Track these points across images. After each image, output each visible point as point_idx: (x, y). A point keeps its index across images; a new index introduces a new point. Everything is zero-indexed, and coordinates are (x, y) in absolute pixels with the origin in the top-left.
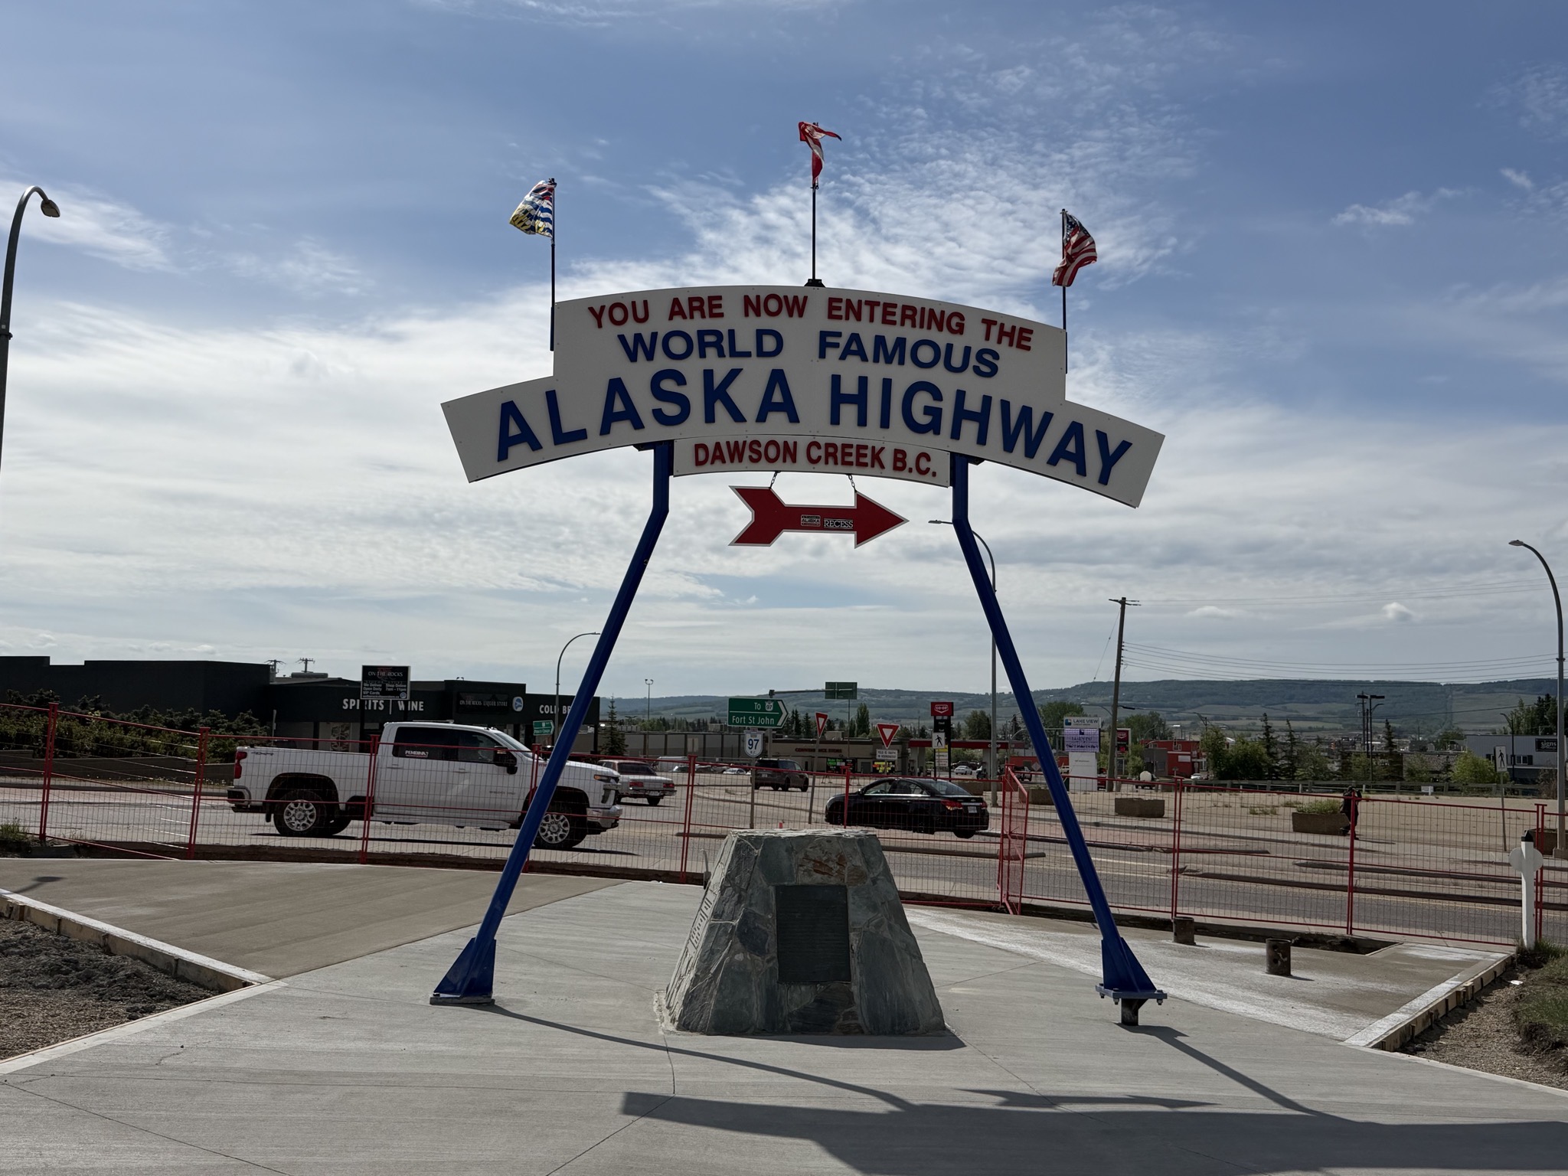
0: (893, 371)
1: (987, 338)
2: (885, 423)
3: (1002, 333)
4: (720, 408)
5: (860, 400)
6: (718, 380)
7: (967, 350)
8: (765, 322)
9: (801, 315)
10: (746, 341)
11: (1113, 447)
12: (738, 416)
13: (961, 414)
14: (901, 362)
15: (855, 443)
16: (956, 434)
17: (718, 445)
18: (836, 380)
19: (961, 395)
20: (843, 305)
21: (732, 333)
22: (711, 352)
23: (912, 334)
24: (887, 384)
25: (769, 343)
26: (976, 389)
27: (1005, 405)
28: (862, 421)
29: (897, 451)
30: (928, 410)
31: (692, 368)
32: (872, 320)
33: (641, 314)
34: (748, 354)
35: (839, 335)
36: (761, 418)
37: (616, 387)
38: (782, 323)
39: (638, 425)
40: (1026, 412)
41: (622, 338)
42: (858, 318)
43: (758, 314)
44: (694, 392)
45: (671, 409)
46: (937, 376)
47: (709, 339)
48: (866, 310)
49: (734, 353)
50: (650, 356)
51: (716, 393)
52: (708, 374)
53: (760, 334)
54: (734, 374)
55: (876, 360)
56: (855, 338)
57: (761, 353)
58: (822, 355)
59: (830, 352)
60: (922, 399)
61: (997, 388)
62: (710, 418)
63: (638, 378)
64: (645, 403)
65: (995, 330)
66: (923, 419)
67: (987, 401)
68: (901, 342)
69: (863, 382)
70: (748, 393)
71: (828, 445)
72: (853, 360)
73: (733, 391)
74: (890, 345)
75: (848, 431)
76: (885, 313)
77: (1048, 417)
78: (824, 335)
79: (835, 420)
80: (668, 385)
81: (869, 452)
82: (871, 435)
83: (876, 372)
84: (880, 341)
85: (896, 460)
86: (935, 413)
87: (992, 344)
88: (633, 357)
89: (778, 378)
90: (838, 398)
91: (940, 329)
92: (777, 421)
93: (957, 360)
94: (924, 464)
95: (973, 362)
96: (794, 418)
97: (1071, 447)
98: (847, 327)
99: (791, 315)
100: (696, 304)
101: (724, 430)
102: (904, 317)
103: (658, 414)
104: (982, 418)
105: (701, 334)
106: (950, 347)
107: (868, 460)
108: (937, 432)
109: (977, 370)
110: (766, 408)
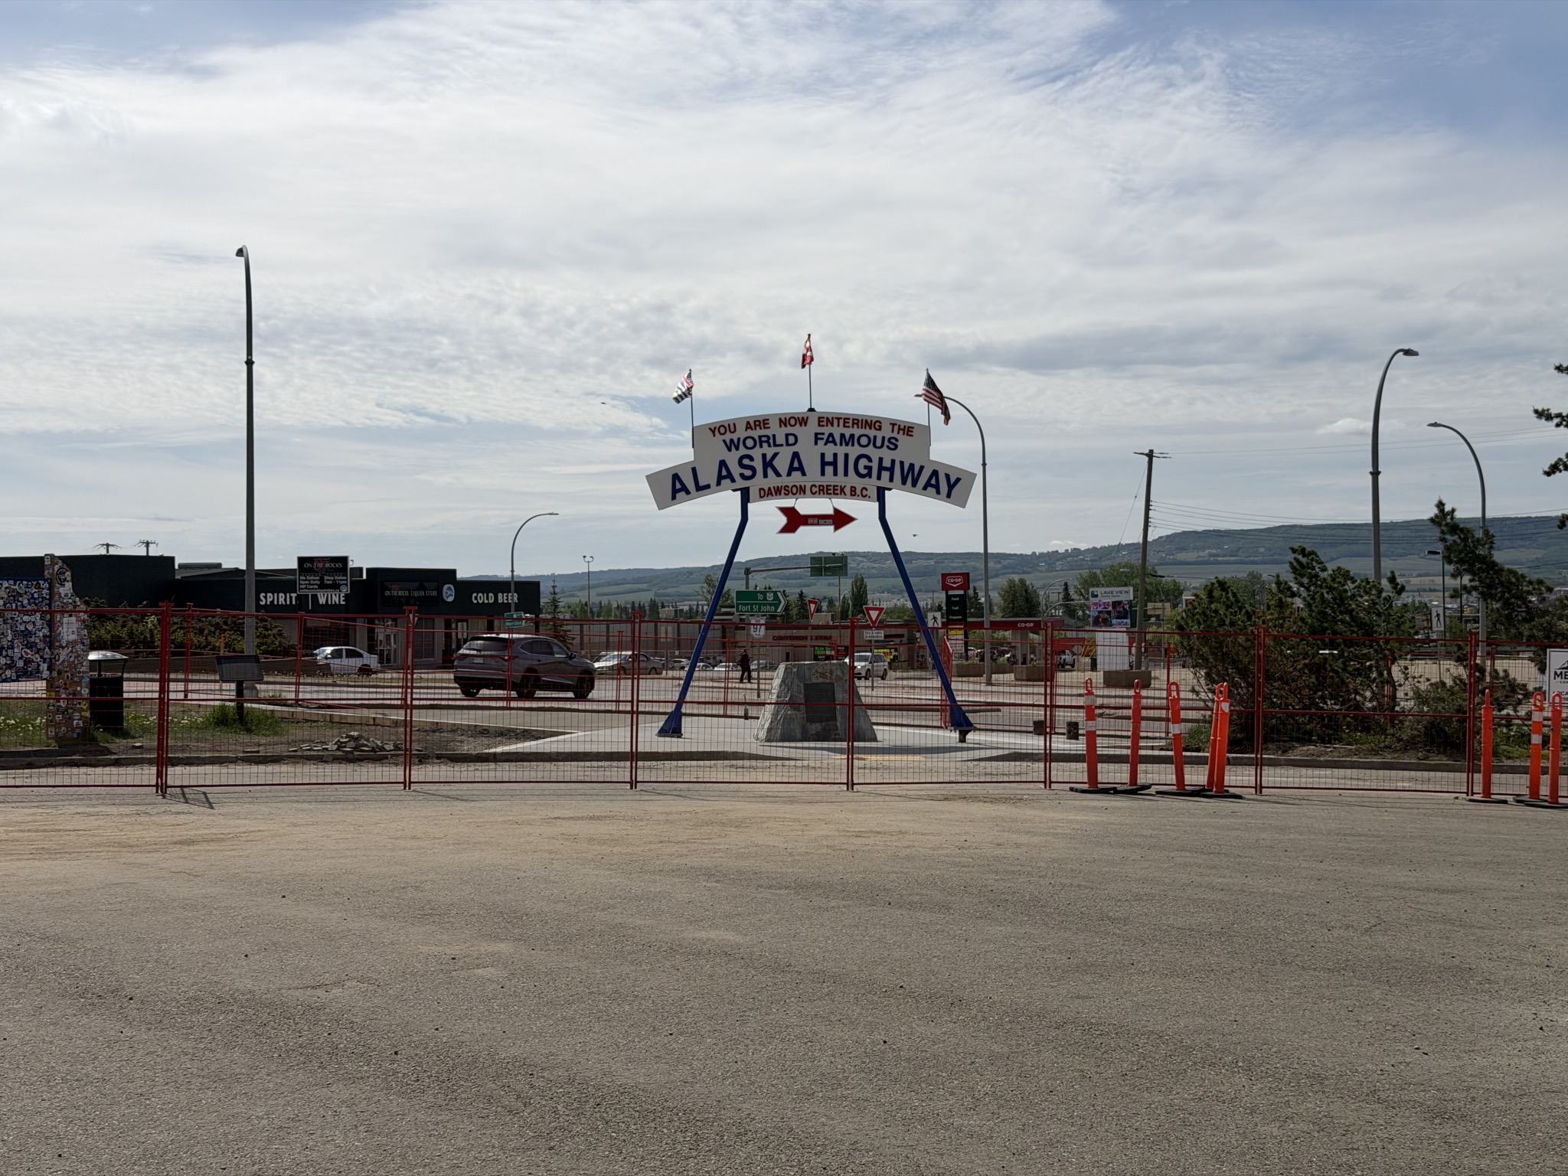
0: (849, 449)
1: (893, 431)
2: (846, 474)
3: (899, 429)
4: (770, 471)
5: (834, 464)
6: (768, 458)
7: (883, 438)
8: (789, 430)
9: (805, 425)
10: (781, 440)
11: (952, 480)
12: (778, 474)
13: (881, 468)
14: (853, 445)
15: (832, 484)
16: (879, 478)
17: (769, 489)
18: (823, 455)
19: (881, 459)
20: (825, 420)
21: (774, 436)
22: (765, 445)
23: (857, 432)
24: (846, 456)
25: (791, 440)
26: (888, 456)
27: (902, 463)
28: (835, 473)
29: (852, 487)
30: (866, 467)
31: (757, 453)
32: (838, 426)
33: (732, 430)
34: (782, 445)
35: (823, 434)
36: (789, 474)
37: (723, 464)
38: (797, 430)
39: (733, 480)
40: (912, 466)
41: (724, 441)
42: (832, 425)
43: (786, 426)
44: (758, 464)
45: (748, 473)
46: (870, 451)
47: (764, 439)
48: (835, 421)
49: (775, 445)
50: (737, 448)
51: (768, 464)
52: (764, 456)
53: (787, 435)
54: (776, 455)
55: (841, 445)
56: (831, 435)
57: (788, 444)
58: (816, 443)
59: (819, 441)
60: (863, 462)
61: (897, 455)
62: (765, 475)
63: (732, 459)
64: (736, 470)
65: (896, 428)
66: (863, 471)
67: (893, 462)
68: (852, 436)
69: (835, 455)
70: (782, 463)
71: (820, 486)
72: (831, 445)
73: (775, 463)
74: (847, 437)
75: (829, 479)
76: (845, 422)
77: (922, 468)
78: (816, 434)
79: (823, 473)
80: (746, 462)
81: (839, 488)
82: (840, 480)
83: (841, 450)
84: (843, 436)
85: (851, 491)
86: (869, 468)
87: (895, 435)
88: (730, 450)
89: (796, 455)
90: (824, 464)
91: (870, 428)
92: (796, 474)
93: (879, 443)
94: (865, 493)
95: (886, 443)
96: (804, 474)
97: (933, 482)
98: (827, 430)
99: (801, 425)
100: (757, 423)
101: (772, 481)
102: (853, 424)
103: (742, 476)
104: (891, 470)
105: (760, 437)
106: (875, 437)
107: (839, 492)
108: (870, 477)
109: (888, 447)
110: (791, 470)
